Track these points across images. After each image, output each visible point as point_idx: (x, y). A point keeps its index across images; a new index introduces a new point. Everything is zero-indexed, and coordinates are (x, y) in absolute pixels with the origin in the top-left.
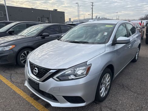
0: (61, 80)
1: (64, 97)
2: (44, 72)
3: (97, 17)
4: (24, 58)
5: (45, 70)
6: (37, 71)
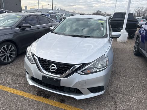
0: (86, 74)
1: (88, 89)
2: (65, 67)
3: (56, 8)
4: (4, 54)
5: (66, 66)
6: (56, 68)
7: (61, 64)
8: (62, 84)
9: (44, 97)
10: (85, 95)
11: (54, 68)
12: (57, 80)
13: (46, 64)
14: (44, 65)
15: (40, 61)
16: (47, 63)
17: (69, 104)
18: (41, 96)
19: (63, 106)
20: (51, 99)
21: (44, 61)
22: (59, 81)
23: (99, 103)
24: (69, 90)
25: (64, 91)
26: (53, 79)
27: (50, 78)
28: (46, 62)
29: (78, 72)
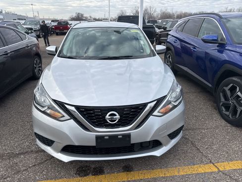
2: (133, 111)
5: (133, 109)
6: (118, 116)
7: (124, 108)
8: (133, 140)
9: (94, 175)
10: (165, 146)
11: (116, 117)
12: (124, 136)
13: (97, 115)
14: (93, 116)
15: (81, 112)
16: (99, 112)
17: (140, 170)
18: (88, 175)
19: (136, 176)
20: (108, 173)
21: (91, 110)
22: (128, 136)
23: (176, 152)
24: (140, 147)
25: (135, 151)
26: (116, 136)
27: (110, 137)
28: (96, 111)
29: (154, 114)
